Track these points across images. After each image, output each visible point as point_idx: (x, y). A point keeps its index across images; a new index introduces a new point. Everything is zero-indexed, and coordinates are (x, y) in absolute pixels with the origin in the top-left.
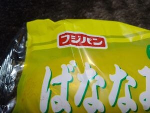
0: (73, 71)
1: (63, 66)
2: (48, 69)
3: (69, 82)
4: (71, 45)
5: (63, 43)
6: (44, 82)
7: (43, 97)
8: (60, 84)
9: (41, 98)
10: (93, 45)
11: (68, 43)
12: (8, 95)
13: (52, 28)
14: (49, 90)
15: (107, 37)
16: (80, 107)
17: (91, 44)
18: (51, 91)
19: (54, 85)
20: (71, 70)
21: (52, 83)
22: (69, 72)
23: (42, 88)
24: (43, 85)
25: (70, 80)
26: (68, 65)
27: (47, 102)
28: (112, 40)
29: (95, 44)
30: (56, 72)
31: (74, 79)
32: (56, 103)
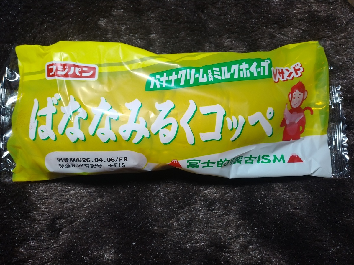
0: (57, 104)
1: (49, 99)
2: (36, 101)
3: (53, 114)
4: (56, 78)
5: (51, 74)
6: (32, 114)
7: (32, 127)
8: (46, 115)
9: (30, 128)
10: (81, 77)
11: (54, 75)
12: (5, 126)
13: (41, 55)
14: (37, 120)
15: (100, 65)
16: (64, 135)
17: (79, 75)
18: (38, 121)
19: (40, 116)
20: (56, 103)
21: (39, 115)
22: (53, 105)
23: (31, 118)
24: (31, 116)
25: (54, 112)
26: (53, 97)
27: (35, 131)
28: (105, 70)
29: (84, 74)
30: (42, 105)
31: (58, 111)
32: (42, 131)
